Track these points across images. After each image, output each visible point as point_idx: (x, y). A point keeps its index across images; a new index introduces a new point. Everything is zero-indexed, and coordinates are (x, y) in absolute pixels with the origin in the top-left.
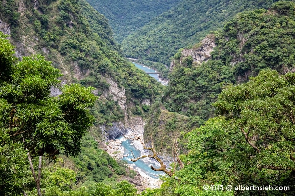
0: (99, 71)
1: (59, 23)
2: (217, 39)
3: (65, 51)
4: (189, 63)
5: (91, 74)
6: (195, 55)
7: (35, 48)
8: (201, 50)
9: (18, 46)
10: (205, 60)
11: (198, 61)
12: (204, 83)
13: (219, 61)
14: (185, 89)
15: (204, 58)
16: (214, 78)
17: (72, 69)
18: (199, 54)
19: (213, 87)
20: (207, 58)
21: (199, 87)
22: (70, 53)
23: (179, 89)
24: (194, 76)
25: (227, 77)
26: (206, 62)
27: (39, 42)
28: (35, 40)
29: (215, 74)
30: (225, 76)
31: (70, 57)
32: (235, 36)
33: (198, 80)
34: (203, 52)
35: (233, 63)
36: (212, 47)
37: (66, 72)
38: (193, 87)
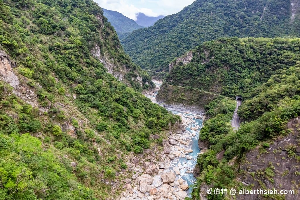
0: (133, 69)
1: (114, 46)
2: (194, 53)
3: (120, 60)
4: (181, 64)
5: (131, 71)
6: (184, 60)
7: (109, 59)
8: (186, 58)
9: (103, 58)
10: (188, 62)
11: (185, 63)
12: (191, 72)
13: (196, 62)
14: (181, 75)
15: (188, 61)
16: (195, 70)
17: (123, 68)
18: (185, 60)
19: (195, 74)
20: (189, 61)
21: (188, 74)
22: (122, 61)
23: (178, 75)
24: (185, 69)
25: (202, 69)
26: (189, 63)
27: (110, 55)
28: (108, 54)
29: (195, 68)
30: (201, 69)
31: (122, 63)
32: (203, 52)
33: (188, 71)
34: (187, 59)
35: (203, 63)
36: (191, 57)
37: (121, 70)
38: (185, 74)
